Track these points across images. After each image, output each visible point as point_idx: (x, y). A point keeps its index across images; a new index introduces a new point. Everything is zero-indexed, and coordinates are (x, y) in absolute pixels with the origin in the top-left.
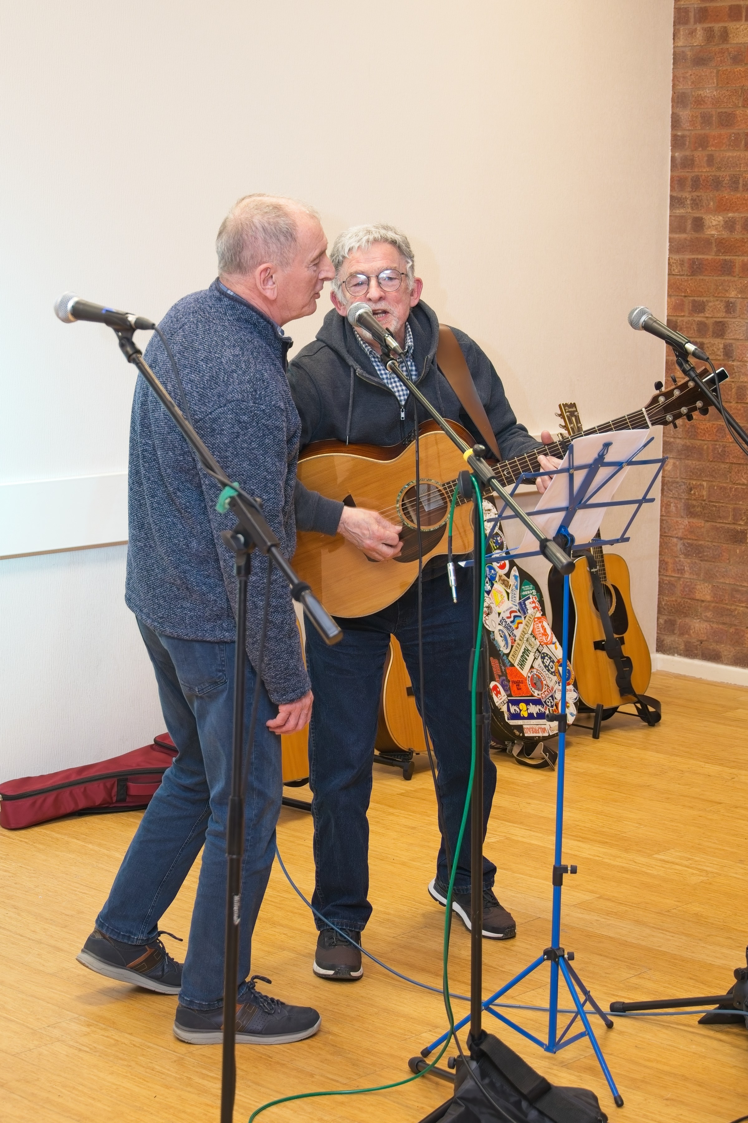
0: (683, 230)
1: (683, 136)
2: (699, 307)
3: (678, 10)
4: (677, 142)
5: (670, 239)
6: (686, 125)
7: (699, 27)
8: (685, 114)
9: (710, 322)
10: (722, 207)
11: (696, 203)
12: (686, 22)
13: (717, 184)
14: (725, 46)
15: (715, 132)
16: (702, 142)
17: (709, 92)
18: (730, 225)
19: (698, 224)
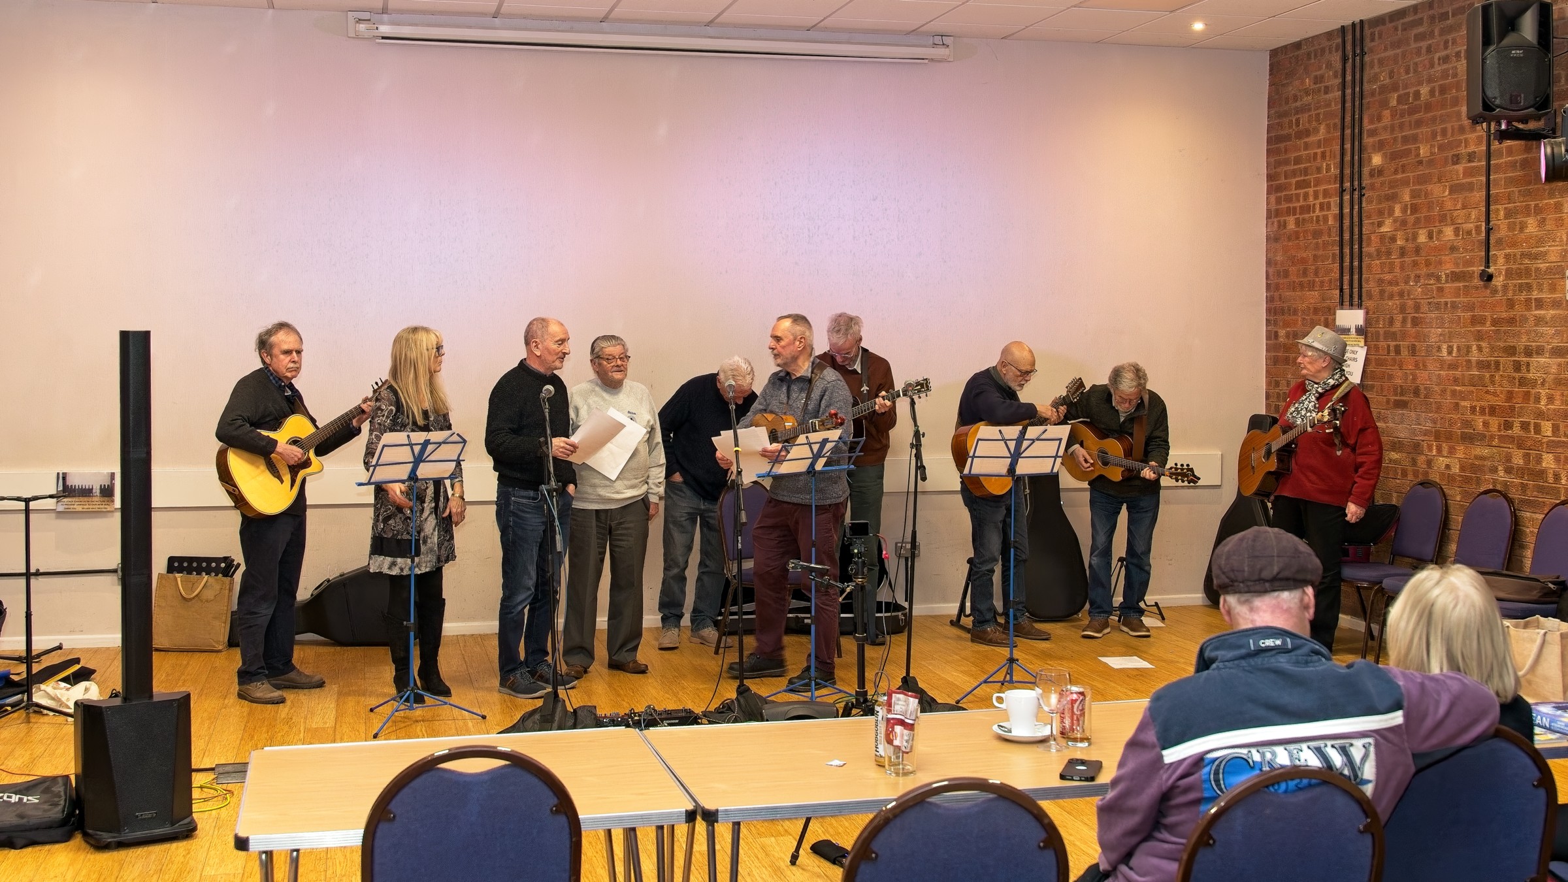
0: (1271, 340)
1: (1270, 284)
2: (1277, 384)
3: (1269, 211)
4: (1268, 286)
5: (1266, 344)
6: (1271, 278)
7: (1276, 220)
8: (1271, 270)
9: (1281, 392)
10: (1286, 324)
11: (1276, 323)
12: (1270, 218)
13: (1282, 312)
14: (1285, 231)
15: (1281, 281)
16: (1277, 287)
17: (1279, 258)
18: (1288, 336)
19: (1276, 335)
